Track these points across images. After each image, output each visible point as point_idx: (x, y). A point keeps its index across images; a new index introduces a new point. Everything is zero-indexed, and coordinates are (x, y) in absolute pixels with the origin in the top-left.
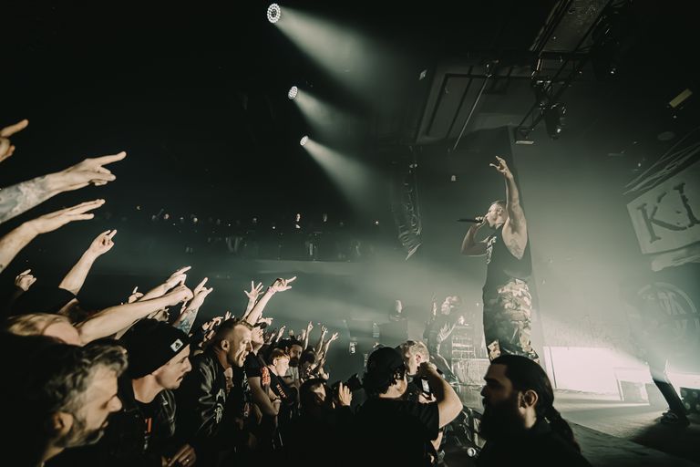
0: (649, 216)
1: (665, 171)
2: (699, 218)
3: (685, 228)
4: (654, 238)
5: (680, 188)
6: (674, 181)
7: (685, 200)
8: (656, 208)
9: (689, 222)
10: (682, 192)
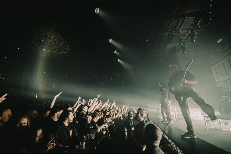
0: (216, 71)
1: (220, 59)
2: (228, 73)
3: (224, 75)
4: (218, 78)
5: (223, 64)
6: (222, 62)
7: (224, 67)
8: (218, 69)
9: (225, 74)
10: (224, 65)
